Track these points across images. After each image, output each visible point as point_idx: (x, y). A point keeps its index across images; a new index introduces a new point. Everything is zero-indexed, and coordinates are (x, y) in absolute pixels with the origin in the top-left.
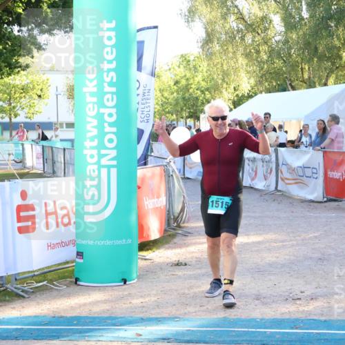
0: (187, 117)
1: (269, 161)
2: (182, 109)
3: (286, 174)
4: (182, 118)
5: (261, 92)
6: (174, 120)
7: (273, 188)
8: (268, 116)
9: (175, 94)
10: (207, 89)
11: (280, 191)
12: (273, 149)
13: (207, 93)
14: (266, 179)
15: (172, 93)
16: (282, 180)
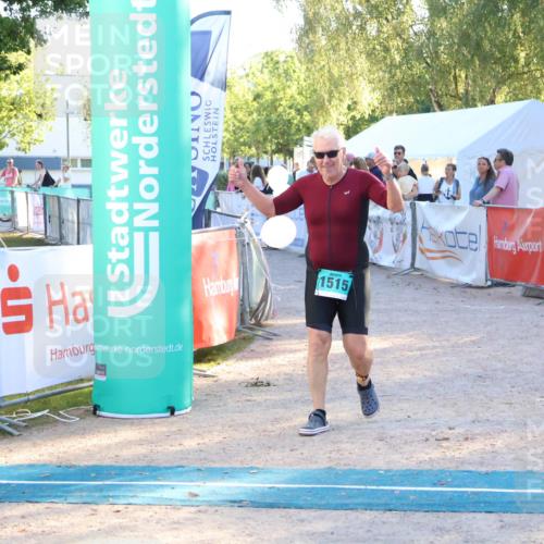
0: (274, 152)
1: (402, 223)
2: (265, 139)
3: (428, 244)
4: (266, 153)
5: (391, 113)
6: (252, 156)
7: (407, 264)
8: (399, 151)
9: (255, 115)
10: (306, 108)
11: (418, 270)
12: (408, 203)
13: (305, 113)
14: (396, 251)
15: (251, 114)
16: (422, 252)
